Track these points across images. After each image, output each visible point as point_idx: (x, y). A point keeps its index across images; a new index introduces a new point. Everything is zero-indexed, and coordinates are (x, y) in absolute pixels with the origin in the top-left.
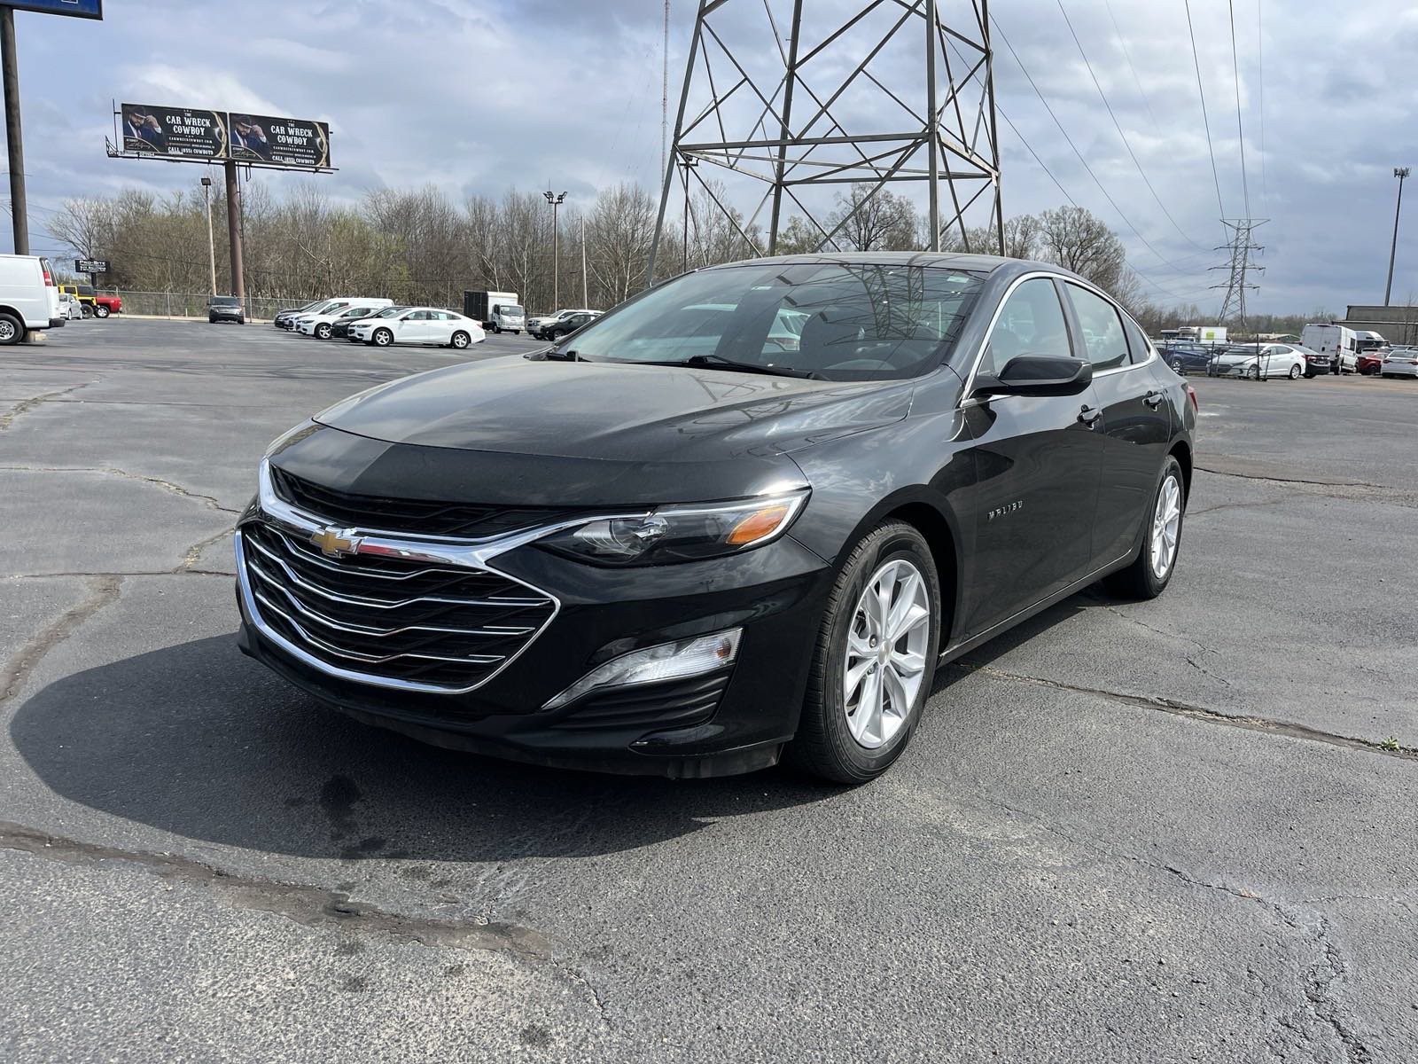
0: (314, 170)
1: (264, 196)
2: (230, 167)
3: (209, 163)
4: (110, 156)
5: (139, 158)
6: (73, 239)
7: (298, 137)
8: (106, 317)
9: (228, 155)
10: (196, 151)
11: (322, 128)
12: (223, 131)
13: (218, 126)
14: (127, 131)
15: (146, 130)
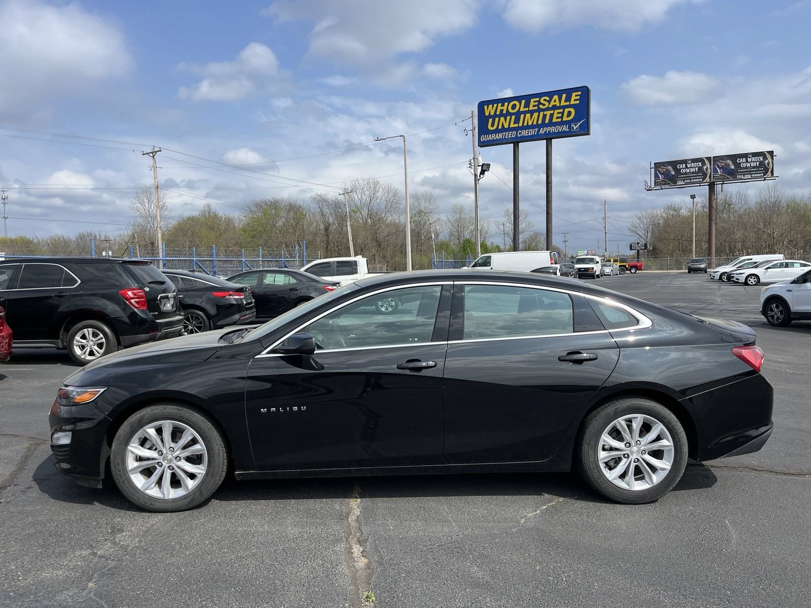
0: (763, 179)
1: (743, 197)
2: (712, 186)
3: (700, 186)
4: (647, 190)
5: (662, 189)
6: (638, 232)
7: (754, 162)
8: (635, 273)
9: (711, 180)
10: (693, 181)
11: (769, 154)
12: (709, 167)
13: (706, 165)
14: (656, 176)
15: (666, 174)
